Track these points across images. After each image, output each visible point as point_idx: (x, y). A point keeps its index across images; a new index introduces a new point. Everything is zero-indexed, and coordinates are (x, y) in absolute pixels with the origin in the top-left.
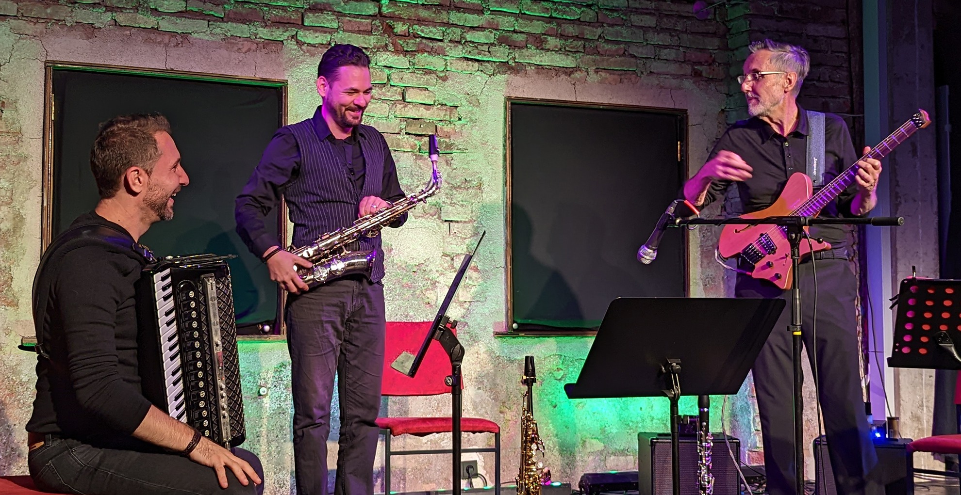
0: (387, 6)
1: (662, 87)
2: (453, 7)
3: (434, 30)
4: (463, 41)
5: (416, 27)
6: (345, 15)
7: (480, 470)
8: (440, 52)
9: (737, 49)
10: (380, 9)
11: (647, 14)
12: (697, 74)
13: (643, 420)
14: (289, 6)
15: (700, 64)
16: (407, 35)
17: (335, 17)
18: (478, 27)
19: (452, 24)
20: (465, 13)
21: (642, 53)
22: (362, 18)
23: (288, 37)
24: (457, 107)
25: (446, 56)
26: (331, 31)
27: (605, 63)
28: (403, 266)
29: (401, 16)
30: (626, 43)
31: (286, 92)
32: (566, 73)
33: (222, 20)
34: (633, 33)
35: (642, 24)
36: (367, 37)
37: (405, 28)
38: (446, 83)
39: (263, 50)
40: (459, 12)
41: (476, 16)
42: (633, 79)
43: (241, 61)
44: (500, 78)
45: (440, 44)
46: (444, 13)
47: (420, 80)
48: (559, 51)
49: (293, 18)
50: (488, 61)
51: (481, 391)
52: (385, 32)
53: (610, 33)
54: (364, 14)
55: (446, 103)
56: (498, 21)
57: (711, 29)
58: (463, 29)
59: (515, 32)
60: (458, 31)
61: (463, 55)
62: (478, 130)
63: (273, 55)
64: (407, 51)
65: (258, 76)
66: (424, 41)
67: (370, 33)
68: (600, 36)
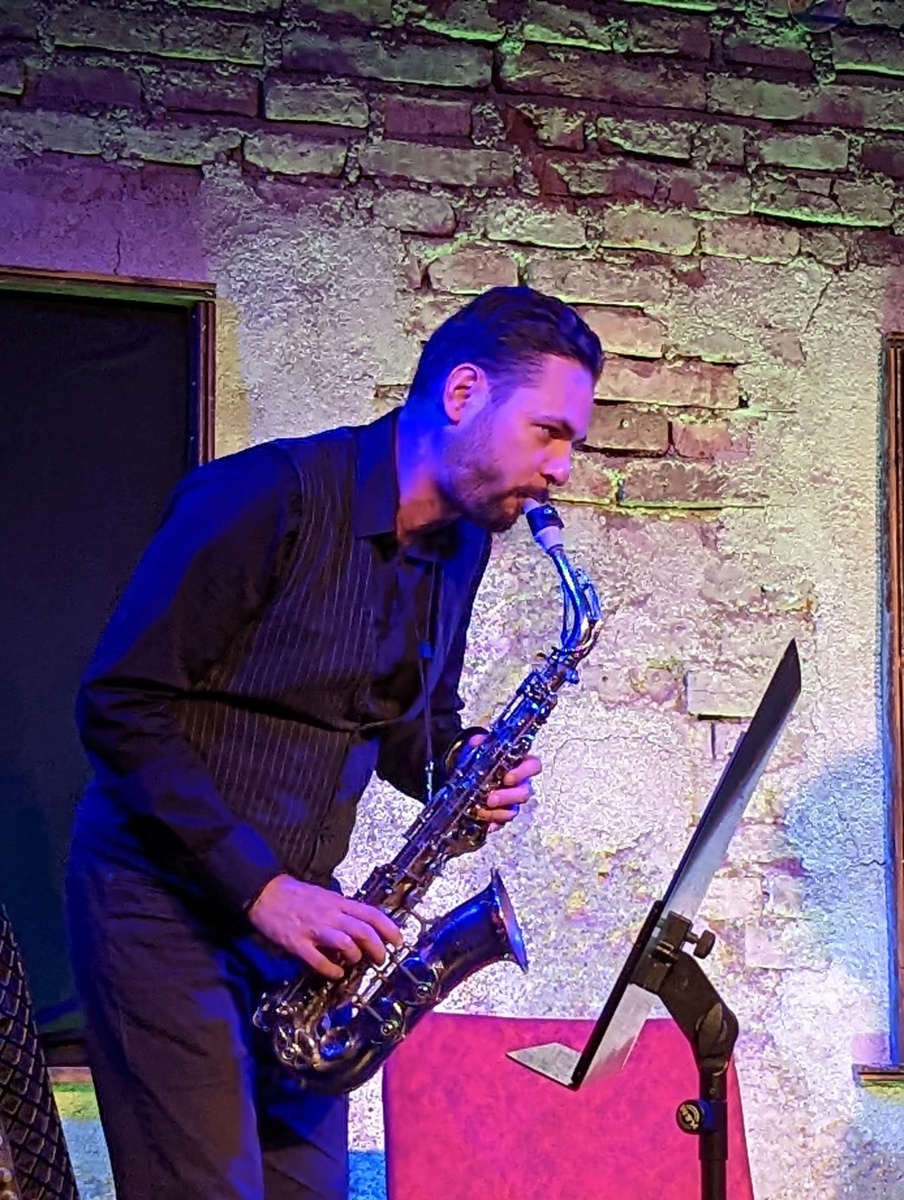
0: (518, 59)
2: (720, 61)
3: (662, 131)
4: (753, 165)
5: (606, 122)
6: (390, 88)
8: (682, 199)
10: (497, 69)
14: (220, 63)
16: (580, 146)
17: (358, 94)
18: (798, 122)
19: (719, 113)
20: (757, 79)
22: (441, 98)
23: (217, 155)
24: (735, 366)
25: (699, 210)
26: (347, 136)
29: (562, 89)
31: (211, 321)
33: (17, 103)
36: (456, 153)
37: (573, 125)
38: (701, 295)
39: (141, 194)
40: (740, 77)
41: (792, 88)
43: (72, 228)
44: (866, 276)
45: (680, 173)
46: (695, 78)
47: (619, 283)
49: (232, 96)
50: (830, 227)
52: (511, 140)
54: (447, 83)
55: (701, 353)
56: (860, 104)
58: (754, 128)
60: (736, 133)
61: (753, 207)
62: (800, 437)
63: (172, 210)
64: (580, 196)
65: (126, 273)
66: (632, 165)
67: (465, 141)
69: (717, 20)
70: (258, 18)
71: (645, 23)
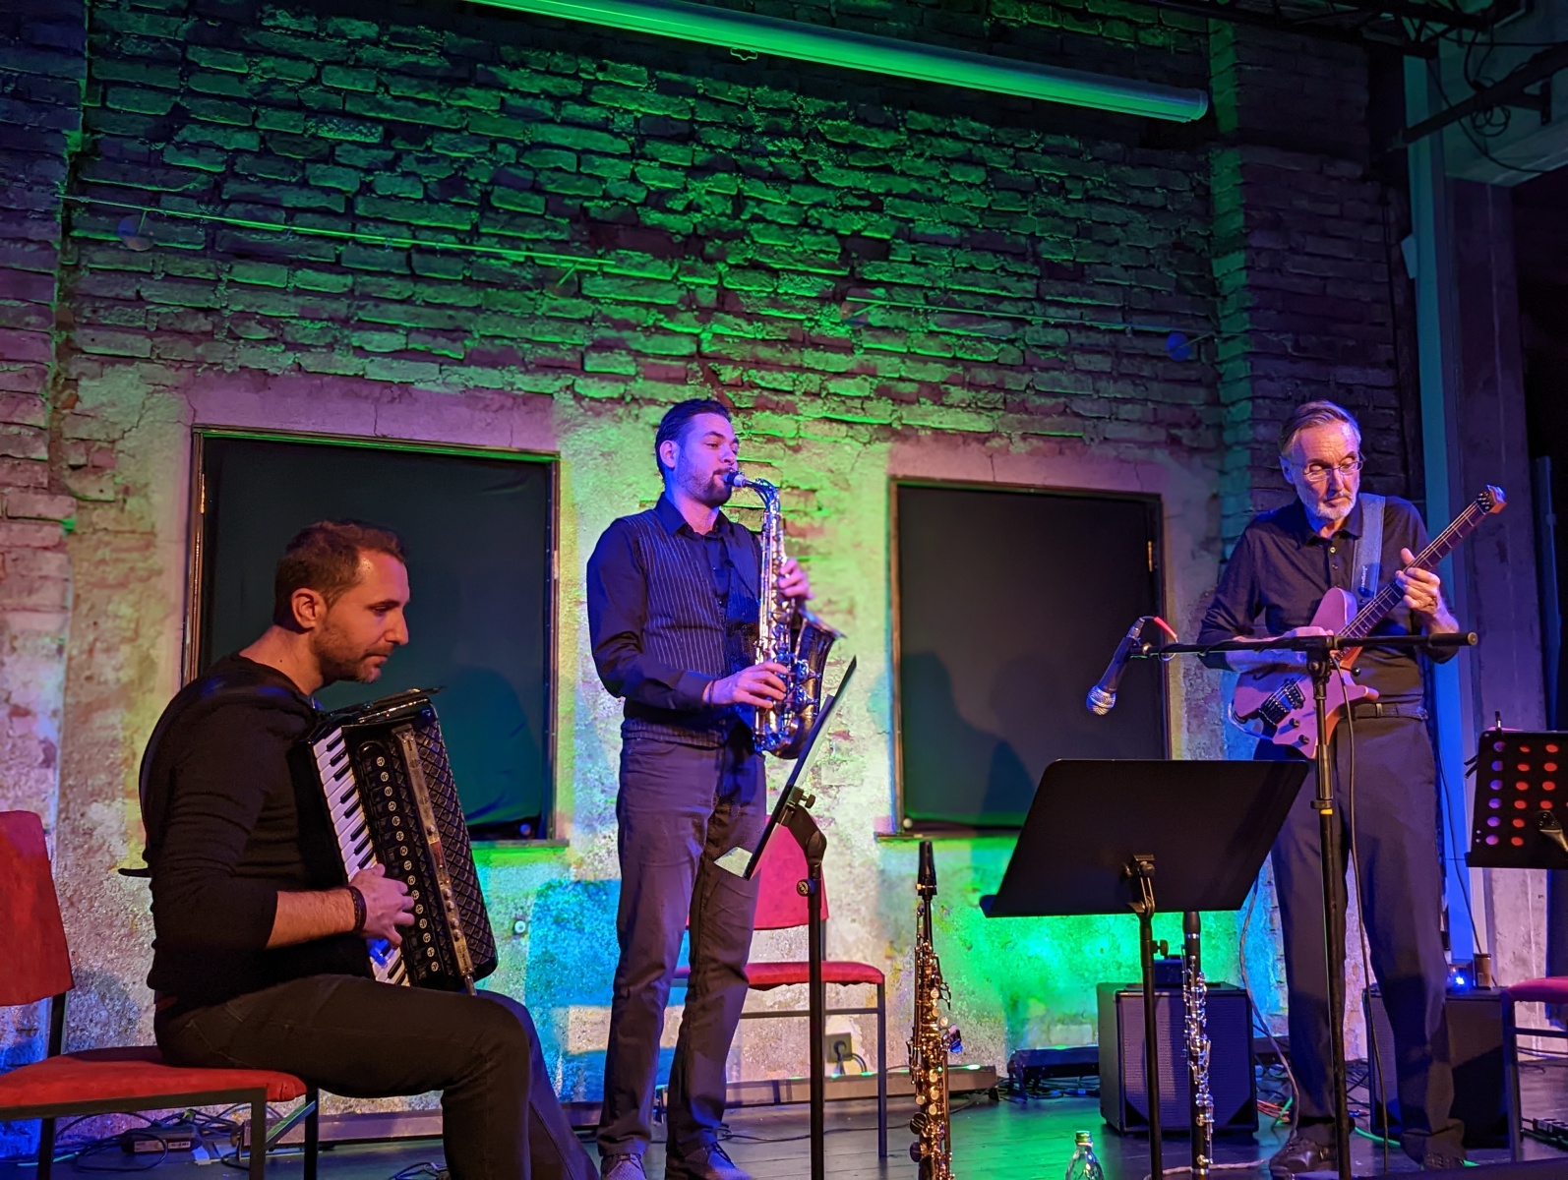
0: (709, 342)
1: (1122, 461)
2: (808, 343)
3: (780, 377)
4: (824, 393)
5: (753, 372)
6: (646, 355)
7: (857, 1049)
8: (789, 409)
9: (1233, 404)
10: (699, 345)
11: (1098, 352)
12: (1174, 441)
13: (1106, 968)
14: (563, 343)
15: (1178, 426)
16: (740, 384)
17: (631, 358)
18: (846, 373)
19: (808, 368)
20: (826, 352)
21: (1091, 411)
22: (671, 361)
23: (561, 388)
24: (816, 491)
25: (798, 415)
26: (626, 379)
27: (1037, 425)
29: (731, 356)
30: (1066, 395)
31: (558, 470)
32: (978, 440)
33: (460, 362)
34: (1077, 380)
35: (1091, 367)
36: (680, 387)
37: (736, 373)
38: (799, 456)
39: (523, 408)
40: (818, 351)
41: (842, 356)
42: (1079, 449)
43: (489, 424)
44: (879, 447)
45: (789, 397)
46: (795, 352)
47: (760, 451)
48: (967, 407)
49: (568, 359)
50: (862, 424)
51: (856, 925)
52: (706, 381)
53: (1043, 380)
54: (674, 353)
55: (799, 485)
56: (876, 364)
57: (1193, 374)
58: (825, 376)
59: (901, 379)
60: (816, 378)
61: (824, 415)
62: (847, 526)
63: (538, 415)
64: (740, 409)
65: (514, 448)
66: (765, 393)
67: (683, 381)
68: (1028, 387)
69: (806, 323)
70: (581, 321)
71: (771, 324)
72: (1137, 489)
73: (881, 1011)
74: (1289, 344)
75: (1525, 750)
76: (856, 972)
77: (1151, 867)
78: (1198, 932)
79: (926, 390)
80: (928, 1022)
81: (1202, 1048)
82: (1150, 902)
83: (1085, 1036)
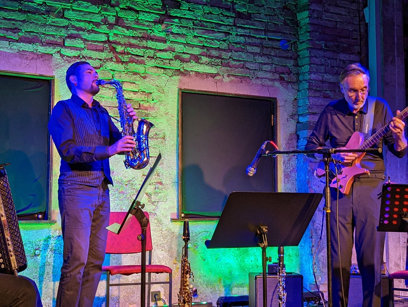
0: (112, 36)
1: (263, 85)
2: (149, 38)
3: (139, 50)
4: (155, 57)
5: (129, 48)
6: (88, 41)
7: (162, 296)
8: (142, 63)
9: (303, 66)
10: (108, 38)
11: (255, 46)
12: (282, 79)
13: (253, 267)
14: (56, 35)
15: (283, 73)
16: (124, 53)
17: (82, 42)
18: (163, 50)
19: (149, 48)
20: (156, 42)
21: (253, 67)
22: (98, 43)
23: (55, 52)
24: (152, 93)
25: (145, 65)
26: (80, 49)
27: (233, 72)
28: (120, 182)
29: (120, 42)
30: (244, 61)
31: (54, 83)
32: (212, 76)
33: (17, 41)
34: (248, 56)
35: (253, 51)
36: (101, 53)
37: (122, 49)
38: (146, 80)
39: (41, 59)
40: (153, 41)
41: (162, 44)
42: (248, 81)
43: (27, 65)
44: (176, 78)
45: (142, 58)
46: (145, 41)
47: (131, 78)
48: (208, 64)
49: (58, 41)
50: (169, 69)
51: (163, 252)
52: (111, 51)
53: (236, 55)
54: (99, 40)
55: (145, 91)
56: (174, 47)
57: (289, 55)
58: (155, 51)
59: (184, 53)
60: (152, 51)
61: (155, 65)
62: (163, 106)
63: (47, 62)
64: (123, 62)
65: (37, 74)
66: (133, 56)
67: (102, 51)
68: (230, 57)
69: (149, 31)
70: (64, 27)
71: (136, 31)
72: (269, 96)
73: (170, 283)
74: (323, 45)
75: (398, 190)
76: (162, 269)
77: (266, 230)
78: (283, 254)
79: (193, 57)
80: (185, 286)
81: (283, 295)
82: (266, 243)
83: (244, 292)
